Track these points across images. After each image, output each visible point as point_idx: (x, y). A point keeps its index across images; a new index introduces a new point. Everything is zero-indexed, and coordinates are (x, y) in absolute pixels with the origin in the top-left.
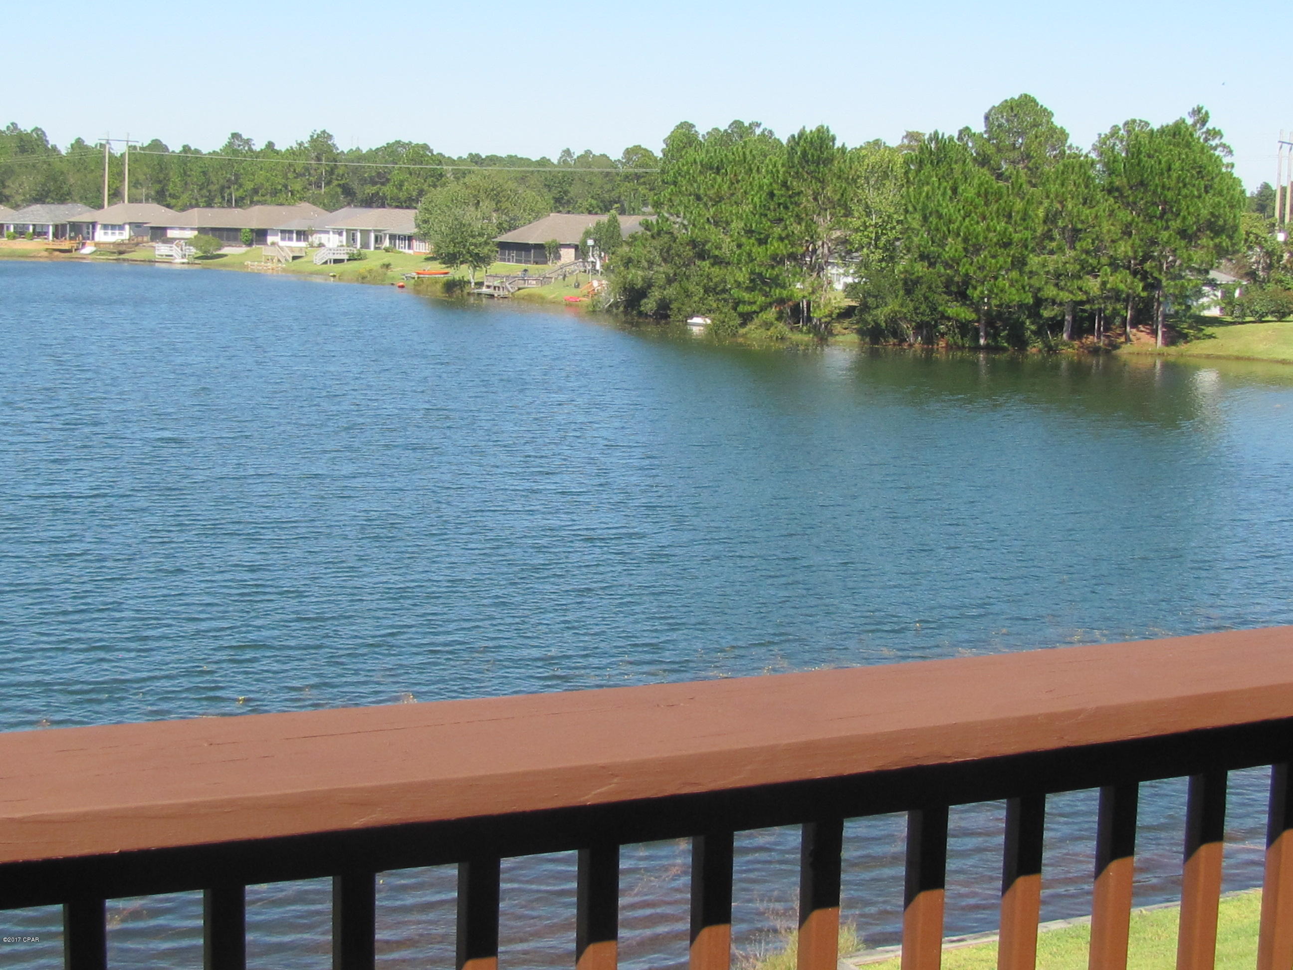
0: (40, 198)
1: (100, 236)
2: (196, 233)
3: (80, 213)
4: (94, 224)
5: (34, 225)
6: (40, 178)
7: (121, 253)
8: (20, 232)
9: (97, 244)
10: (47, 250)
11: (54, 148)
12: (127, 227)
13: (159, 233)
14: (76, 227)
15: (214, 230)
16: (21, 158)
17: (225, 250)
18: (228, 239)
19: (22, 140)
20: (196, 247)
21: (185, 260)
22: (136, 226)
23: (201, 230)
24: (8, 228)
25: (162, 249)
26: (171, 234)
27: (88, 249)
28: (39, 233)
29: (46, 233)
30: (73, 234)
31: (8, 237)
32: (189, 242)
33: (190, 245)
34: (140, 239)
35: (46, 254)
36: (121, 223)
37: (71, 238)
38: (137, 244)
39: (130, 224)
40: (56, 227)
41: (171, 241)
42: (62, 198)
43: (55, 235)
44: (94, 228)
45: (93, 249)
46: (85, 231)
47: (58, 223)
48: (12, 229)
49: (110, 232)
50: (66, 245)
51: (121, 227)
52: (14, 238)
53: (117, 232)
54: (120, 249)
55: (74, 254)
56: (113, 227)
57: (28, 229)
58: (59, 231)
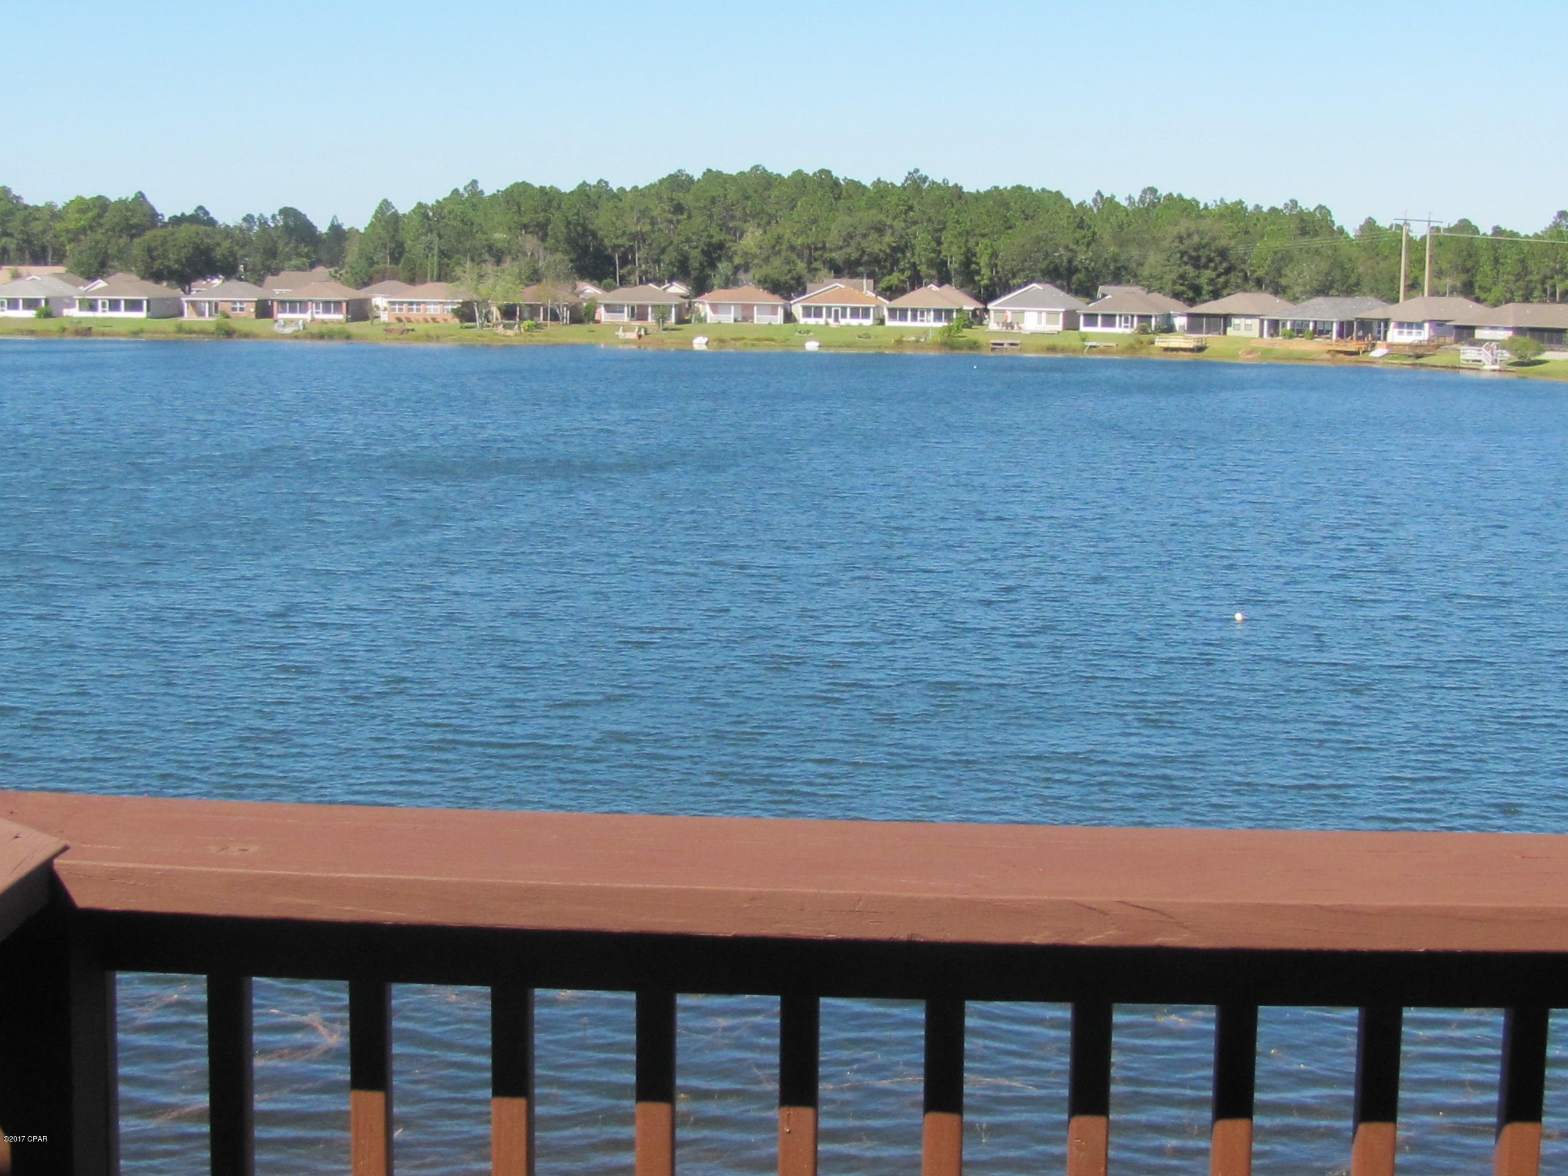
0: (1323, 290)
1: (1394, 336)
2: (1510, 333)
3: (1370, 308)
4: (1386, 322)
5: (1315, 322)
6: (1324, 266)
7: (1419, 357)
8: (1299, 330)
9: (1390, 346)
10: (1329, 351)
11: (1341, 231)
12: (1426, 325)
13: (1465, 333)
14: (1365, 325)
15: (1533, 331)
16: (1304, 241)
17: (1546, 356)
18: (1551, 341)
19: (1302, 220)
20: (1509, 350)
21: (1496, 367)
22: (1438, 324)
23: (1519, 331)
24: (1284, 325)
25: (1468, 353)
26: (1479, 334)
27: (1379, 352)
28: (1321, 331)
29: (1329, 332)
30: (1361, 333)
31: (1284, 335)
32: (1502, 345)
33: (1503, 348)
34: (1442, 340)
35: (1328, 356)
36: (1419, 320)
37: (1359, 338)
38: (1438, 347)
39: (1430, 321)
40: (1341, 324)
41: (1480, 343)
42: (1351, 289)
43: (1340, 334)
44: (1386, 326)
45: (1385, 351)
46: (1375, 328)
47: (1344, 319)
48: (1289, 326)
49: (1405, 331)
50: (1352, 346)
51: (1420, 326)
52: (1291, 337)
53: (1414, 331)
54: (1417, 352)
55: (1361, 357)
56: (1410, 325)
57: (1308, 326)
58: (1345, 329)
